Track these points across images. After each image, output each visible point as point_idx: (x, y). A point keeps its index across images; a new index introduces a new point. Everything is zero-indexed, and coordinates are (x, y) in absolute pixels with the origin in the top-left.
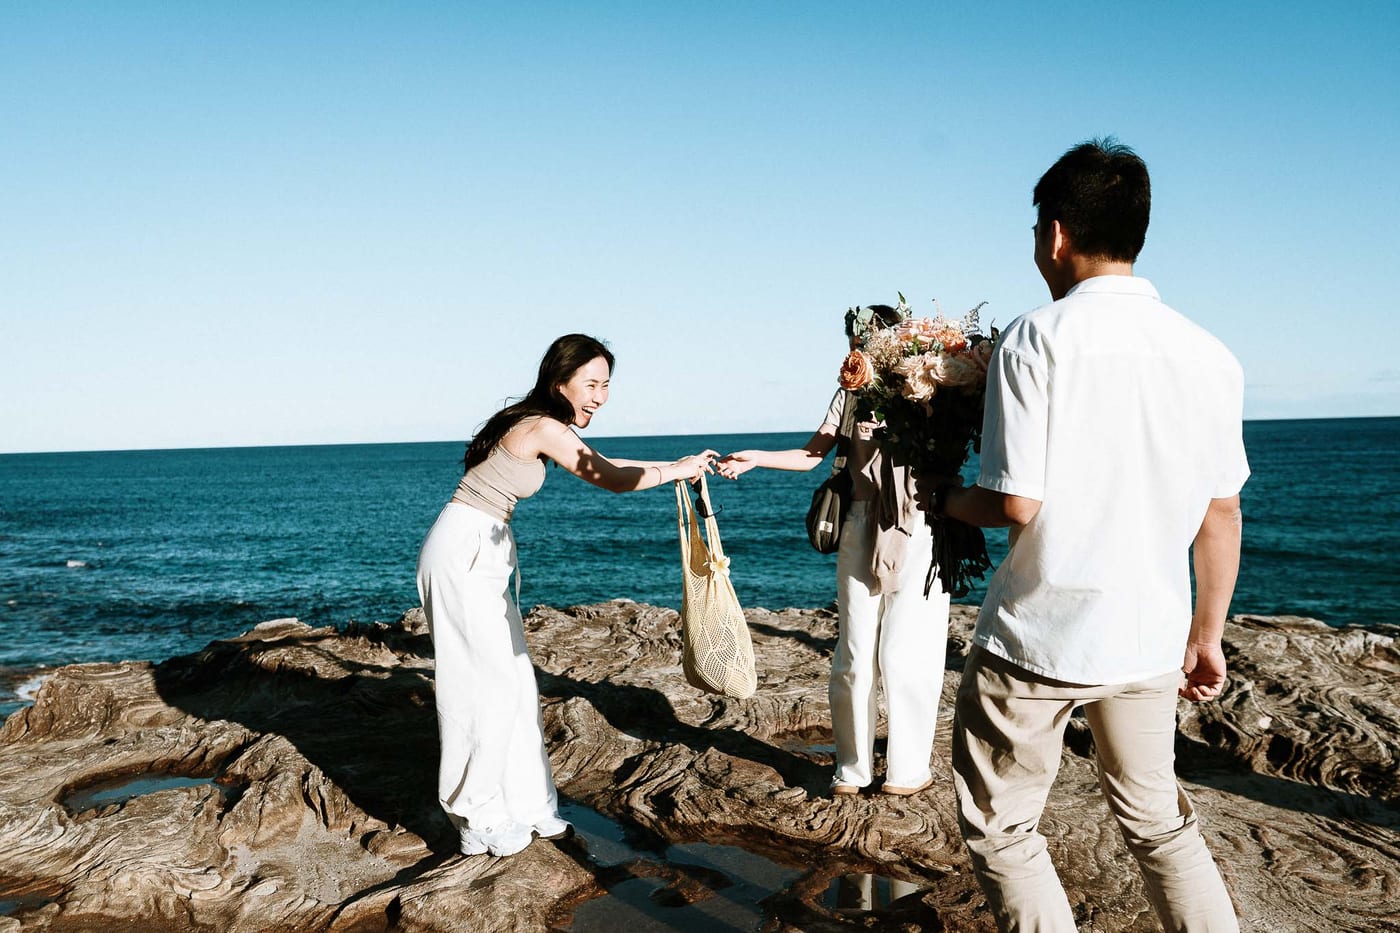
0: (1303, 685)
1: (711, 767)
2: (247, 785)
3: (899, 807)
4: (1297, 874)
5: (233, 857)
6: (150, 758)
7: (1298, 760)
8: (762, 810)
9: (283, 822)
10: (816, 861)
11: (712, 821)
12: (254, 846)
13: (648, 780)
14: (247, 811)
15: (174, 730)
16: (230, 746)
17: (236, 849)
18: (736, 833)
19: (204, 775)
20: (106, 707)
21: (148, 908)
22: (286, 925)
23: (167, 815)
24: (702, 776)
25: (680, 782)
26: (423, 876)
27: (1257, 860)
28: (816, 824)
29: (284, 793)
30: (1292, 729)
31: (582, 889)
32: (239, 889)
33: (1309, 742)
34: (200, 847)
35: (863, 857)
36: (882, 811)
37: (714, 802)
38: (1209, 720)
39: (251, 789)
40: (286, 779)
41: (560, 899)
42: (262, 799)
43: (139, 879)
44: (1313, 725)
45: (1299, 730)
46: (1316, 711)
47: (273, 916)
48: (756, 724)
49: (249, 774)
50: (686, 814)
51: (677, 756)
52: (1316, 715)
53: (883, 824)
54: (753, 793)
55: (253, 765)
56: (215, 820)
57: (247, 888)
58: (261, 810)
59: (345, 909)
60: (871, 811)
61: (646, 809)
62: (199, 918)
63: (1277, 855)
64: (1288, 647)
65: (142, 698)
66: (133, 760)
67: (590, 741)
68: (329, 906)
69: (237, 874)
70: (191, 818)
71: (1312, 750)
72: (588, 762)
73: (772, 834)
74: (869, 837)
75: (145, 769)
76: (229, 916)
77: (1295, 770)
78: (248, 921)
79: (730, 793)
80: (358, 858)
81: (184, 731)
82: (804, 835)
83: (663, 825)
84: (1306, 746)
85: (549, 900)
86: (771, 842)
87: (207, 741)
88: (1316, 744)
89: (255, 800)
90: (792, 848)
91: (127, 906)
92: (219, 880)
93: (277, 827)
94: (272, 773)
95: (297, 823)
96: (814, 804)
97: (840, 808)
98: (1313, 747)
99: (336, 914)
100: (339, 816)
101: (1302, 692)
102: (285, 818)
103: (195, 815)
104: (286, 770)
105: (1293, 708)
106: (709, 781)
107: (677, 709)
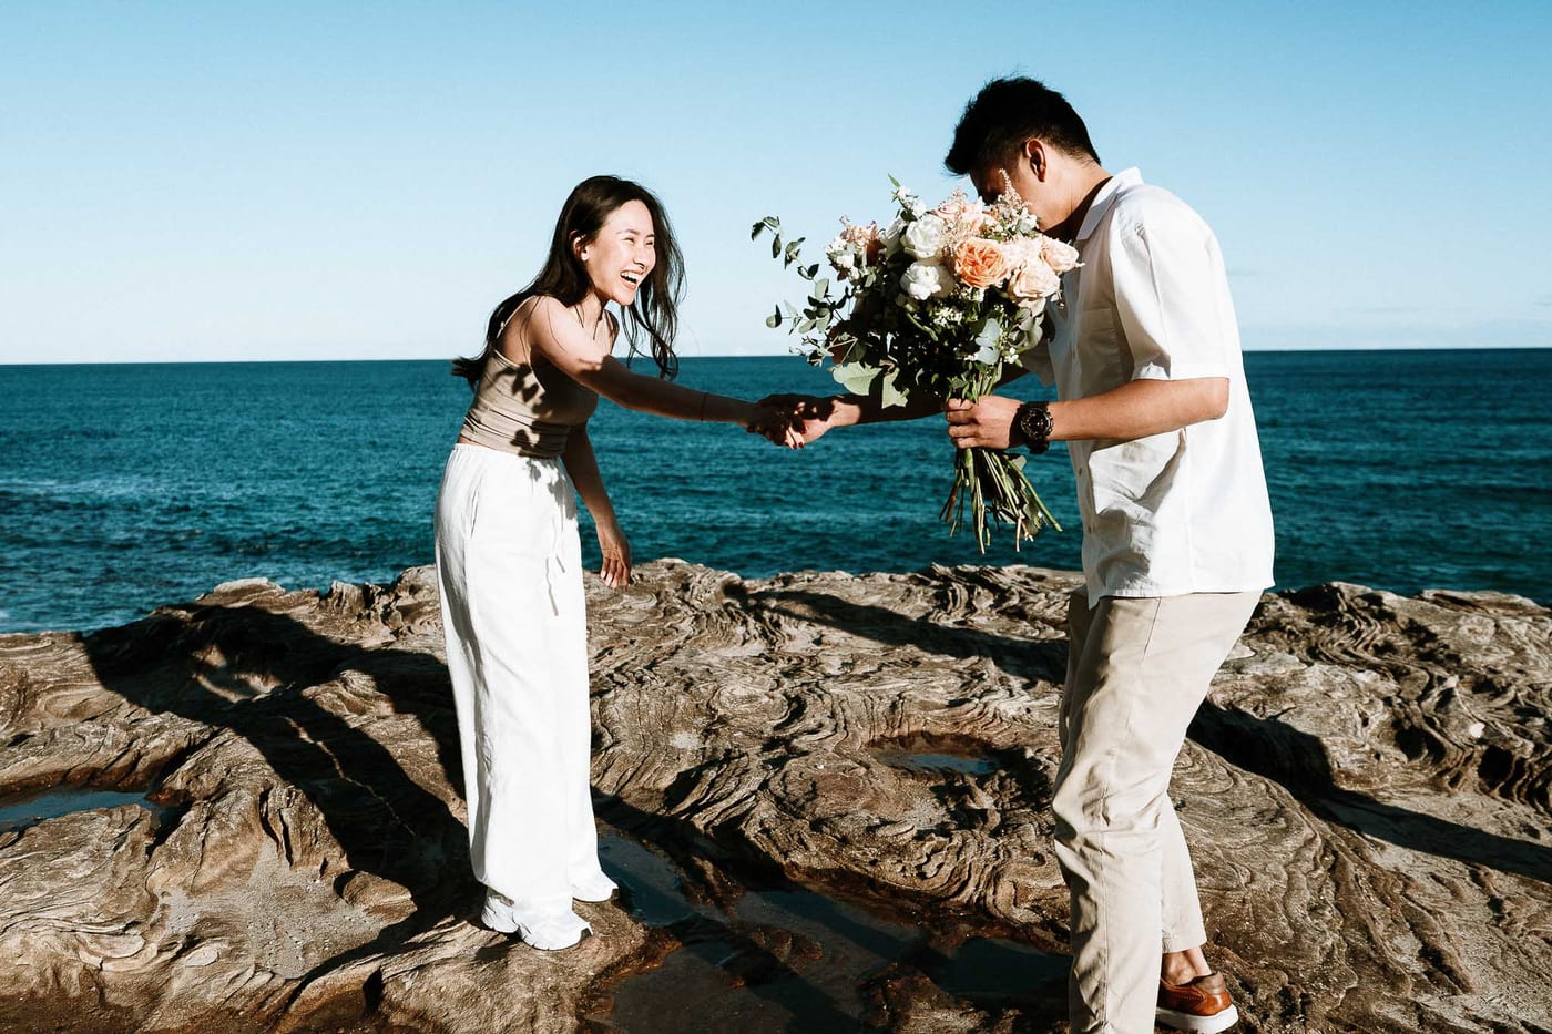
0: (1520, 682)
1: (790, 788)
2: (186, 808)
3: (1038, 849)
4: (1537, 933)
5: (164, 907)
6: (65, 766)
7: (1519, 779)
8: (859, 849)
9: (234, 858)
10: (931, 921)
11: (793, 864)
12: (194, 891)
13: (709, 804)
14: (185, 842)
15: (98, 728)
16: (169, 750)
17: (169, 895)
18: (824, 880)
19: (135, 788)
20: (18, 691)
21: (44, 983)
22: (228, 1009)
23: (77, 850)
24: (779, 800)
25: (752, 808)
26: (413, 940)
27: (1482, 913)
28: (930, 870)
29: (235, 818)
30: (1511, 739)
31: (625, 960)
32: (168, 956)
33: (1532, 756)
34: (120, 893)
35: (993, 917)
36: (1016, 853)
37: (796, 837)
38: (1407, 725)
39: (191, 813)
40: (238, 798)
41: (595, 977)
42: (205, 826)
43: (32, 943)
44: (1537, 734)
45: (1521, 741)
46: (1540, 716)
47: (211, 997)
48: (845, 728)
49: (192, 790)
51: (746, 771)
52: (1540, 722)
53: (1019, 873)
54: (847, 827)
55: (197, 777)
56: (142, 856)
57: (179, 955)
58: (203, 842)
59: (309, 986)
60: (1001, 854)
62: (112, 997)
63: (1508, 906)
64: (1496, 633)
65: (66, 680)
66: (42, 769)
67: (633, 748)
68: (287, 980)
69: (167, 932)
70: (109, 854)
71: (1536, 767)
72: (632, 777)
73: (872, 882)
74: (999, 889)
75: (58, 780)
76: (152, 995)
77: (1514, 791)
78: (178, 1003)
79: (816, 826)
80: (329, 910)
81: (111, 728)
82: (915, 884)
84: (1530, 761)
85: (582, 978)
86: (871, 892)
87: (140, 743)
88: (1542, 759)
89: (196, 827)
90: (900, 902)
91: (16, 979)
92: (141, 942)
93: (225, 865)
94: (221, 791)
95: (252, 859)
96: (927, 844)
97: (961, 849)
98: (1538, 762)
99: (295, 994)
100: (307, 850)
101: (1519, 690)
102: (235, 851)
103: (115, 849)
104: (239, 787)
105: (1509, 711)
106: (788, 807)
107: (744, 707)
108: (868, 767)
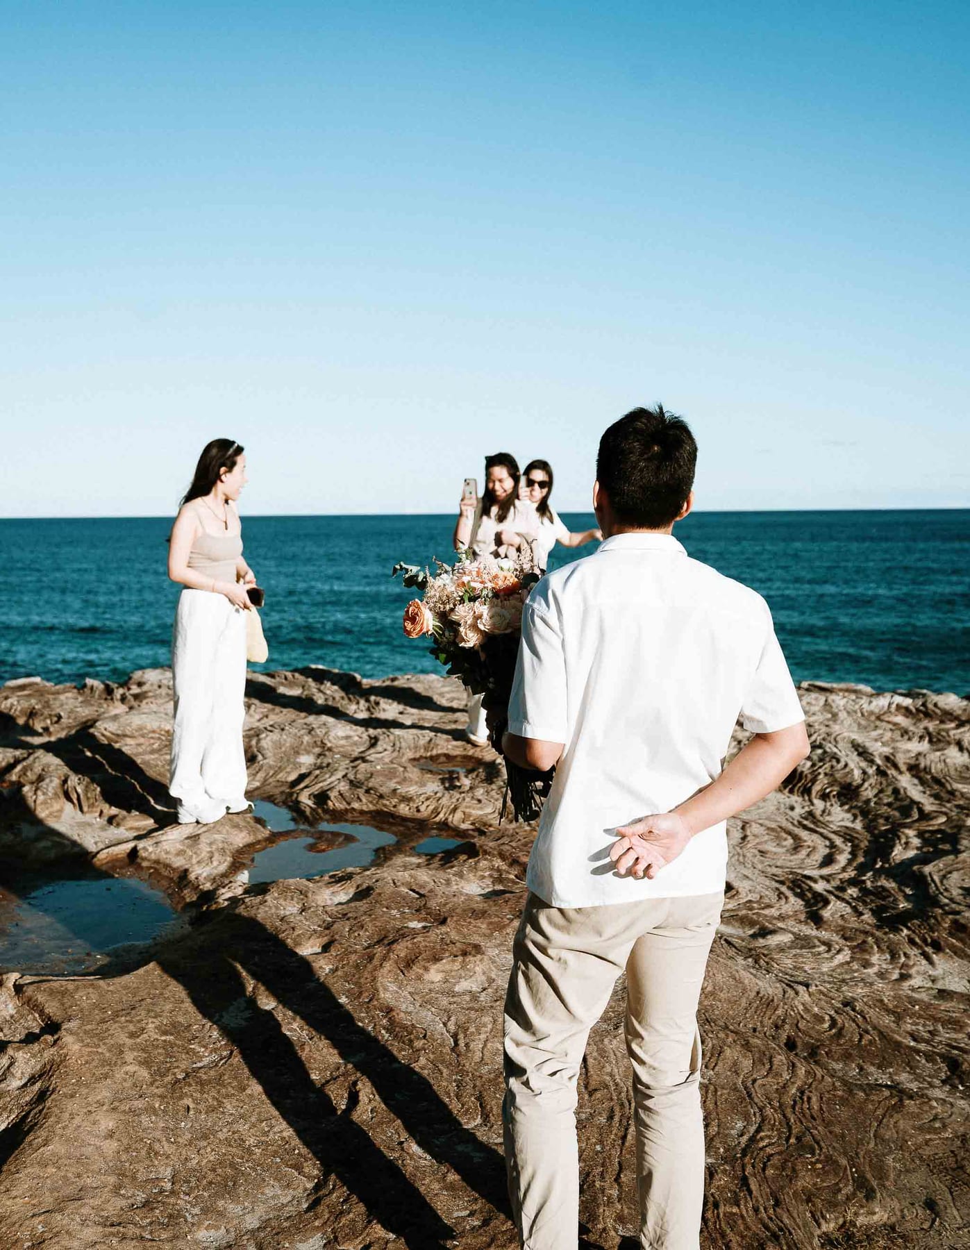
1: (358, 776)
2: (24, 786)
3: (481, 797)
8: (388, 800)
9: (51, 810)
10: (419, 830)
11: (353, 809)
13: (313, 786)
14: (24, 801)
16: (5, 763)
18: (369, 816)
24: (351, 782)
25: (335, 786)
28: (422, 808)
29: (51, 791)
31: (259, 842)
35: (450, 827)
36: (468, 799)
37: (356, 797)
39: (27, 787)
40: (51, 781)
41: (244, 847)
42: (35, 793)
48: (399, 751)
49: (22, 780)
50: (335, 803)
51: (336, 771)
53: (467, 808)
54: (384, 791)
55: (25, 773)
58: (35, 801)
60: (460, 800)
61: (310, 803)
67: (275, 760)
72: (272, 775)
73: (394, 816)
74: (456, 815)
79: (367, 791)
80: (105, 830)
82: (415, 816)
83: (320, 811)
85: (236, 847)
86: (392, 821)
89: (29, 795)
90: (406, 823)
93: (47, 813)
94: (41, 778)
95: (61, 811)
96: (423, 796)
97: (440, 798)
100: (91, 806)
102: (52, 806)
104: (51, 776)
106: (354, 784)
107: (343, 742)
108: (405, 768)
